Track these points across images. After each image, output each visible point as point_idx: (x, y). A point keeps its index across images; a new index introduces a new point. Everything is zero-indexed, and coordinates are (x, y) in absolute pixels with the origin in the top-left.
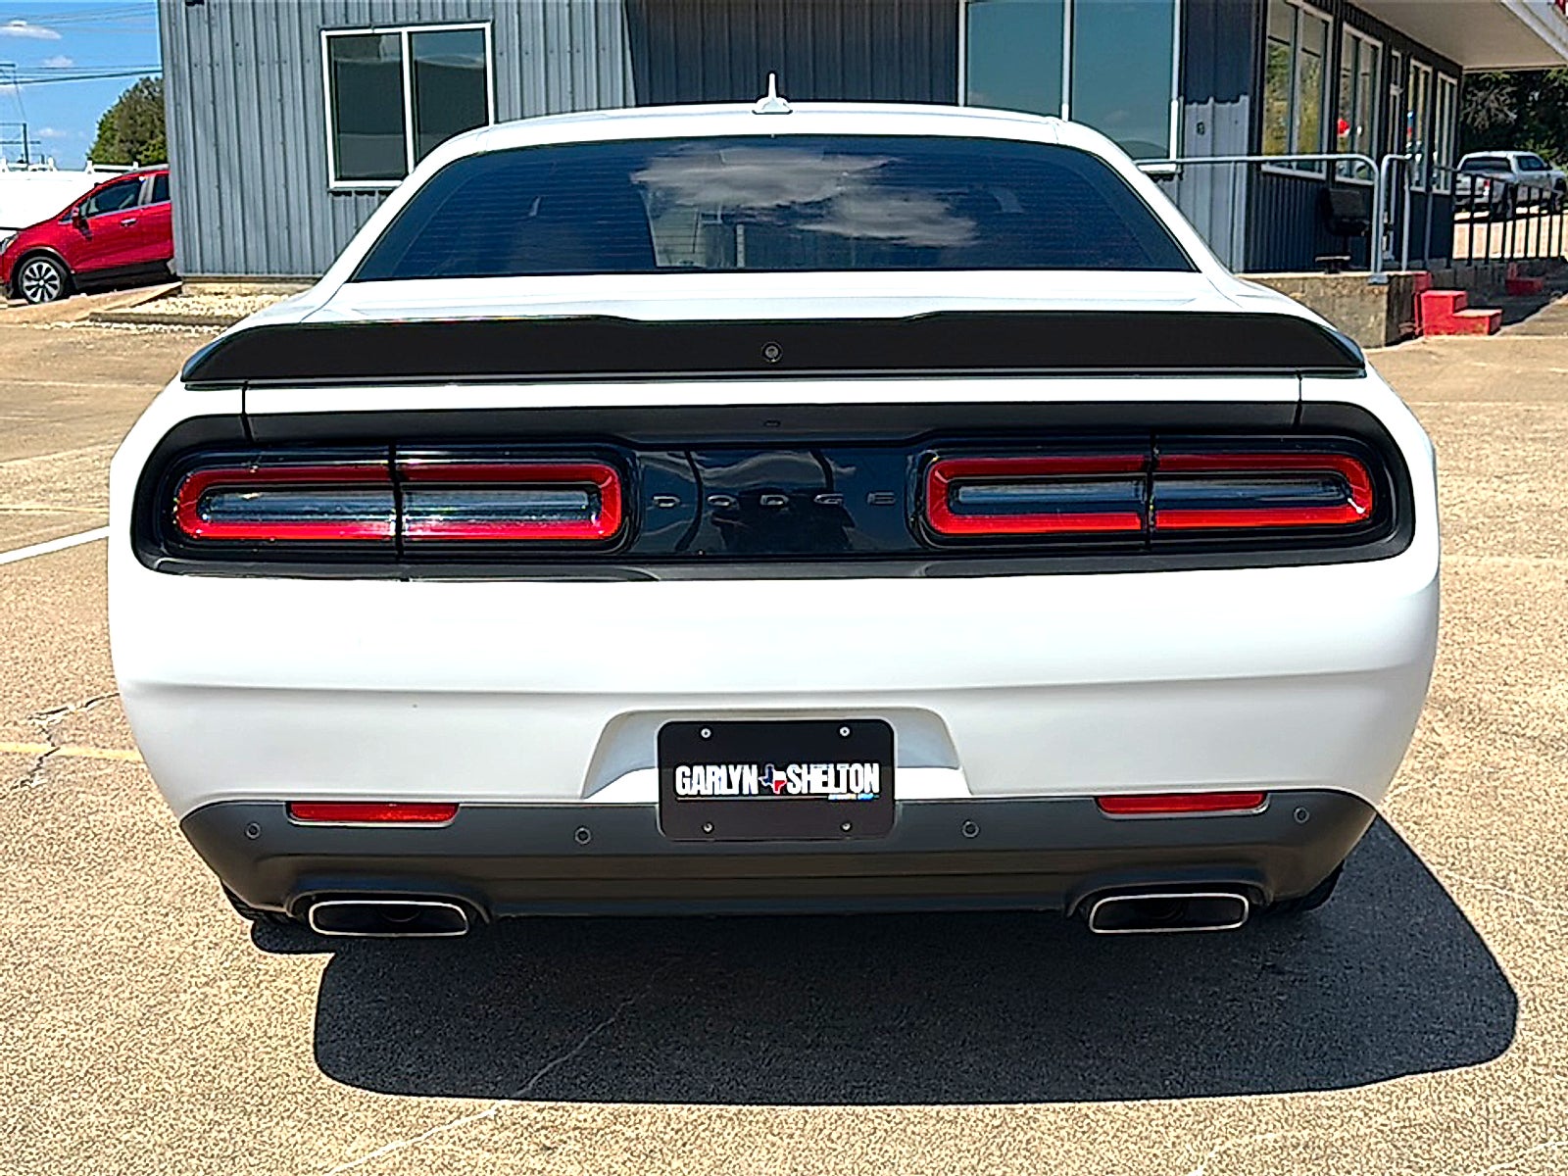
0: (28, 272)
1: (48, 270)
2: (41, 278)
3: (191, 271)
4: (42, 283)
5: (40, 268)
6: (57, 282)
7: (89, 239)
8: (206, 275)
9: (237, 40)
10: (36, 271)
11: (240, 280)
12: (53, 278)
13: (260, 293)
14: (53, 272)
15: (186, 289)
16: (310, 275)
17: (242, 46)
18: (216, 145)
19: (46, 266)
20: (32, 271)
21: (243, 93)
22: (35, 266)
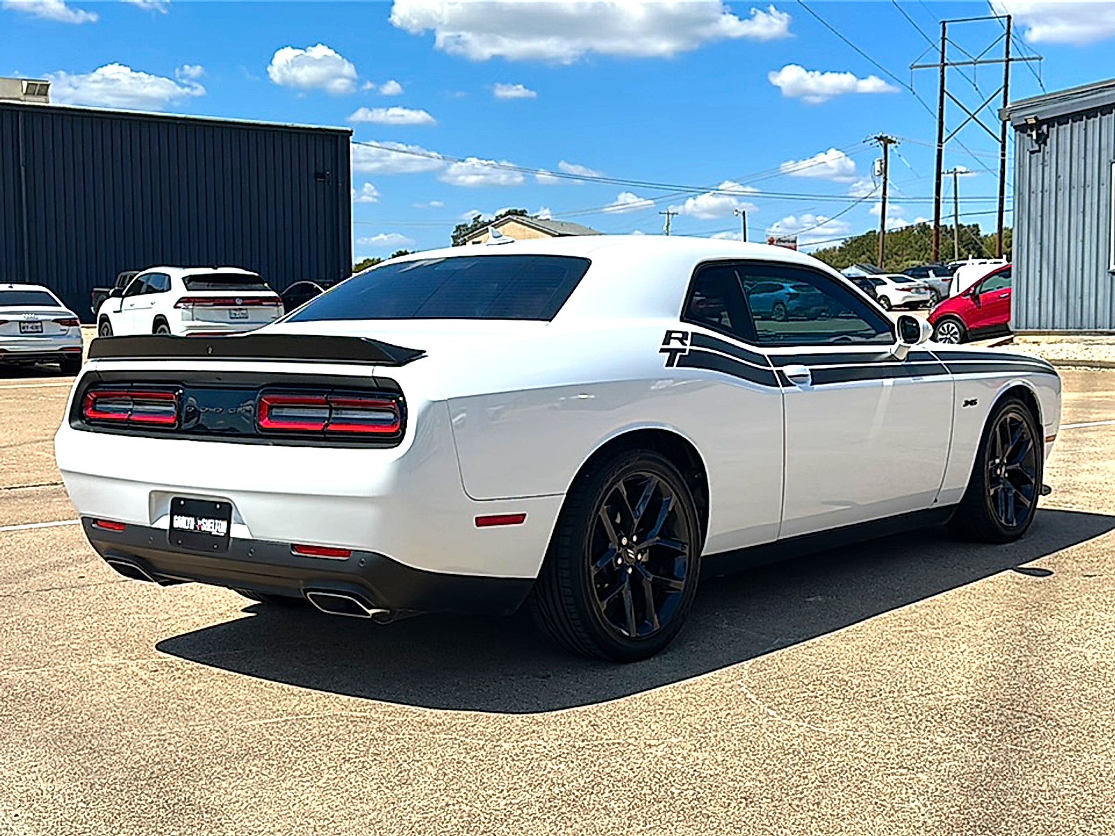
0: (941, 330)
1: (953, 328)
2: (949, 333)
3: (1019, 328)
4: (949, 336)
5: (948, 326)
6: (957, 336)
7: (979, 308)
8: (1029, 330)
9: (1059, 174)
10: (946, 329)
11: (1049, 334)
12: (956, 333)
13: (1061, 341)
14: (956, 330)
15: (1016, 340)
16: (1094, 330)
17: (1062, 178)
18: (1041, 244)
19: (952, 325)
20: (943, 329)
21: (1060, 207)
22: (945, 326)
